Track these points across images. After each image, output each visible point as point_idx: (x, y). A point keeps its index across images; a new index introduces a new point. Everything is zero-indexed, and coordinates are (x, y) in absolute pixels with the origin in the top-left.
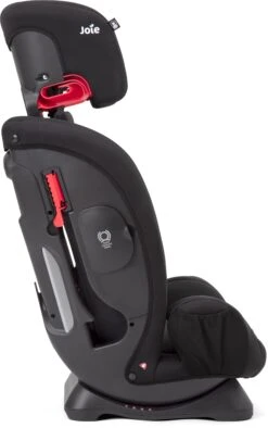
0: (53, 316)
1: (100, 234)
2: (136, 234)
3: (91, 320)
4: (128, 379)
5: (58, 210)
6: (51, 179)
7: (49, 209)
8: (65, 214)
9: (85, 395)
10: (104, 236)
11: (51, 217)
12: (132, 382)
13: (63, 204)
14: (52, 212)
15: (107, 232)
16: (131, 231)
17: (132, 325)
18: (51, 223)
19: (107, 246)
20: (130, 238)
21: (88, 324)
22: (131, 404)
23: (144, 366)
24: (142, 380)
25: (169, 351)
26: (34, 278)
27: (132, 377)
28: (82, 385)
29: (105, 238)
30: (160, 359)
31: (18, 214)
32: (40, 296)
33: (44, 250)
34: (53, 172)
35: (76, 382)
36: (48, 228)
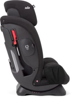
0: (13, 68)
1: (26, 46)
2: (35, 46)
3: (23, 69)
4: (33, 85)
5: (15, 40)
6: (13, 32)
8: (17, 41)
9: (22, 89)
12: (34, 86)
13: (16, 38)
14: (13, 41)
15: (28, 46)
16: (34, 45)
17: (34, 70)
18: (13, 43)
19: (28, 49)
20: (34, 47)
22: (34, 91)
23: (37, 81)
24: (37, 85)
25: (44, 77)
26: (8, 58)
27: (34, 84)
28: (21, 86)
29: (27, 47)
30: (42, 79)
31: (4, 41)
32: (10, 63)
33: (11, 50)
34: (14, 30)
35: (20, 86)
36: (12, 45)
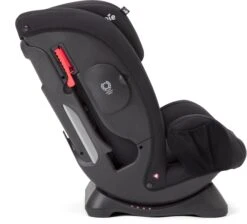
0: (82, 153)
1: (102, 86)
2: (129, 80)
3: (109, 150)
4: (145, 186)
5: (69, 75)
6: (58, 52)
7: (62, 75)
8: (74, 77)
10: (106, 86)
11: (64, 80)
12: (150, 190)
13: (71, 69)
14: (64, 77)
15: (107, 82)
16: (124, 76)
17: (141, 147)
18: (66, 85)
19: (110, 92)
20: (124, 82)
21: (108, 154)
23: (156, 176)
24: (158, 186)
25: (171, 162)
26: (61, 128)
27: (149, 185)
28: (99, 190)
29: (107, 87)
30: (167, 168)
31: (39, 84)
32: (68, 140)
33: (65, 107)
34: (59, 47)
35: (94, 188)
36: (64, 88)
